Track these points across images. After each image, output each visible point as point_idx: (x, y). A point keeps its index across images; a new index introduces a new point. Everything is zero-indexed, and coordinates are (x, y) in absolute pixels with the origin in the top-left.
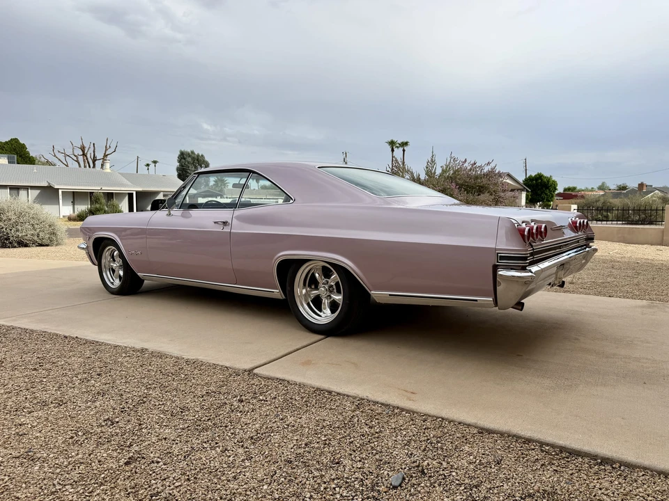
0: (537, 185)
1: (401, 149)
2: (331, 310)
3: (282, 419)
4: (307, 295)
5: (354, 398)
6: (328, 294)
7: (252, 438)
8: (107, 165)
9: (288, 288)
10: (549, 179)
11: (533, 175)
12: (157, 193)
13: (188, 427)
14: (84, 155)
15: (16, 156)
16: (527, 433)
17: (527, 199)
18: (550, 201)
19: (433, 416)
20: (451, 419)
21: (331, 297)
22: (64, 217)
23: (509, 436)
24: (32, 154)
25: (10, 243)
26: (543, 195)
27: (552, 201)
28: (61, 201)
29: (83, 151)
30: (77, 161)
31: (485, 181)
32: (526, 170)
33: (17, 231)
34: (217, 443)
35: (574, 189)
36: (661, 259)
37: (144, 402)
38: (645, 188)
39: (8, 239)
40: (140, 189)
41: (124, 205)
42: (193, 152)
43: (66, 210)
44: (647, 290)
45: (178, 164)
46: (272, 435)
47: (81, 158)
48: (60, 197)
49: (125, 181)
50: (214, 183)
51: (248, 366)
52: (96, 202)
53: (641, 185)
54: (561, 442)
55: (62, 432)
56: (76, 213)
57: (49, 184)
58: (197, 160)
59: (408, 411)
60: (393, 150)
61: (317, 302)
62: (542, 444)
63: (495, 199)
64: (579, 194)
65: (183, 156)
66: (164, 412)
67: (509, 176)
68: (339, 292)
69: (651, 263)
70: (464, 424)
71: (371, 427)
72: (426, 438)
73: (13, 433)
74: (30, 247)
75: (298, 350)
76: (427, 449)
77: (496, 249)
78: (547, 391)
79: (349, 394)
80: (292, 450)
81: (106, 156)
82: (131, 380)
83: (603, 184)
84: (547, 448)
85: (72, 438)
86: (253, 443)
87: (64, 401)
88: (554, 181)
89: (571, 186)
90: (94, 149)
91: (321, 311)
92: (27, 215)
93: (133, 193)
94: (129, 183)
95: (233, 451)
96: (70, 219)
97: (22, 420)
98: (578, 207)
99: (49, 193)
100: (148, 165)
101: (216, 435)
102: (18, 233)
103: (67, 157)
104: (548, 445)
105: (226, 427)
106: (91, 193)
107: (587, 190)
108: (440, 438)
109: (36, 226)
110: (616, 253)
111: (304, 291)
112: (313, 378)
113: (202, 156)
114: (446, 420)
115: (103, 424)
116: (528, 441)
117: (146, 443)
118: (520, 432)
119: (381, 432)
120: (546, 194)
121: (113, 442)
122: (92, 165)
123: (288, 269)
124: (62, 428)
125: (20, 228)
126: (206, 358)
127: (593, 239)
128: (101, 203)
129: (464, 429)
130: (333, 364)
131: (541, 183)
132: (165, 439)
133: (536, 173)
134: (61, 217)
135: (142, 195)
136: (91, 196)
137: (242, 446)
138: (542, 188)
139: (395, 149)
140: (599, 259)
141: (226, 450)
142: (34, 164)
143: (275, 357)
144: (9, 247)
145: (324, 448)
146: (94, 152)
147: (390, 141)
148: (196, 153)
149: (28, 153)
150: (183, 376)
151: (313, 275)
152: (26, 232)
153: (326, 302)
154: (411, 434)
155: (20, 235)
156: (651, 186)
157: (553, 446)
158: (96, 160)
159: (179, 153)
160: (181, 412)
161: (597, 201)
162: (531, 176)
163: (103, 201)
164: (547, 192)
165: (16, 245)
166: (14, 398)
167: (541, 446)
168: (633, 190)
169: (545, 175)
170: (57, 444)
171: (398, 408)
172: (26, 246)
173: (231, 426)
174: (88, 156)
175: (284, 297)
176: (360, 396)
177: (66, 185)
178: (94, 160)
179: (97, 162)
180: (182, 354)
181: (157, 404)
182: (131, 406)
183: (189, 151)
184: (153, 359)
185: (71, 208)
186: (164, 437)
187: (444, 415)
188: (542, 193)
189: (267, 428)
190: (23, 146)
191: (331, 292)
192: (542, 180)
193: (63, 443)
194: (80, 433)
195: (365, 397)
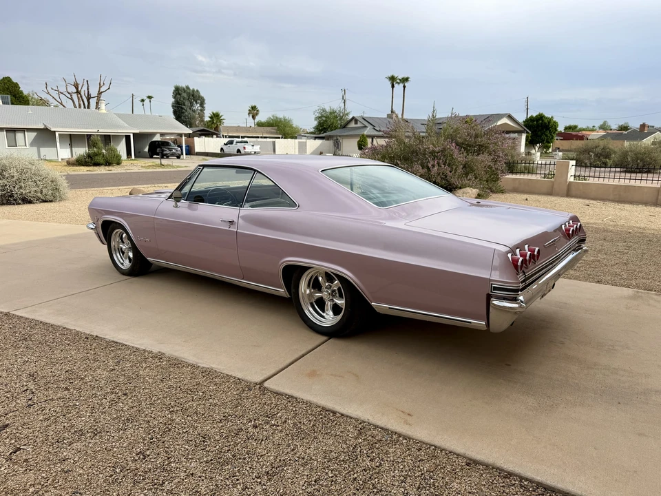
0: (538, 126)
1: (402, 85)
2: (333, 312)
3: (293, 450)
4: (311, 295)
5: (357, 420)
6: (331, 298)
7: (268, 473)
8: (103, 106)
9: (293, 290)
10: (550, 120)
11: (534, 115)
12: (153, 134)
13: (212, 460)
14: (78, 92)
15: (9, 96)
16: (510, 467)
17: (526, 140)
18: (549, 143)
19: (427, 444)
20: (443, 447)
21: (333, 301)
22: (62, 159)
23: (493, 468)
24: (25, 93)
25: (15, 200)
26: (543, 137)
27: (552, 142)
28: (58, 144)
29: (77, 88)
30: (71, 99)
31: (484, 140)
32: (527, 109)
33: (21, 188)
34: (238, 480)
35: (574, 128)
36: (653, 227)
37: (170, 430)
38: (646, 128)
39: (12, 196)
40: (137, 131)
41: (121, 149)
42: (188, 88)
43: (64, 153)
44: (635, 271)
45: (173, 100)
46: (285, 469)
47: (75, 97)
48: (58, 140)
49: (122, 122)
50: (209, 119)
51: (258, 379)
52: (94, 146)
53: (643, 126)
54: (538, 478)
55: (102, 468)
56: (75, 157)
57: (45, 126)
58: (193, 95)
59: (405, 438)
60: (393, 86)
61: (321, 303)
62: (522, 478)
63: (494, 159)
64: (580, 134)
65: (178, 92)
66: (187, 442)
67: (510, 117)
68: (341, 296)
69: (642, 233)
70: (455, 453)
71: (372, 460)
72: (420, 473)
73: (59, 469)
74: (34, 203)
75: (303, 356)
76: (421, 486)
77: (490, 280)
78: (530, 413)
79: (352, 416)
80: (304, 488)
81: (100, 93)
82: (154, 401)
83: (605, 123)
84: (526, 483)
85: (111, 476)
86: (269, 479)
87: (99, 430)
88: (555, 122)
89: (572, 124)
90: (88, 87)
91: (324, 311)
92: (29, 172)
93: (130, 136)
94: (126, 125)
95: (252, 488)
96: (69, 163)
97: (65, 454)
98: (576, 163)
99: (45, 136)
100: (143, 101)
101: (237, 469)
102: (21, 190)
103: (61, 95)
104: (526, 479)
105: (244, 459)
106: (89, 136)
107: (588, 129)
108: (432, 472)
109: (38, 183)
110: (610, 220)
111: (308, 291)
112: (318, 394)
113: (197, 91)
114: (439, 448)
115: (137, 458)
116: (510, 475)
117: (176, 481)
118: (502, 465)
119: (380, 465)
120: (546, 136)
121: (147, 481)
122: (86, 103)
123: (292, 274)
124: (101, 463)
125: (23, 185)
126: (219, 367)
127: (585, 240)
128: (98, 148)
129: (454, 460)
130: (336, 376)
131: (542, 124)
132: (192, 474)
133: (537, 114)
134: (60, 160)
135: (139, 137)
136: (88, 139)
137: (260, 483)
138: (543, 129)
139: (396, 85)
140: (592, 227)
141: (246, 488)
142: (28, 104)
143: (282, 366)
144: (14, 204)
145: (332, 485)
146: (88, 89)
147: (390, 76)
148: (191, 89)
149: (22, 92)
150: (201, 394)
151: (317, 278)
152: (29, 189)
153: (329, 304)
154: (407, 468)
155: (24, 192)
156: (653, 127)
157: (531, 481)
158: (91, 98)
159: (174, 89)
160: (204, 441)
161: (596, 147)
162: (532, 116)
163: (101, 145)
164: (548, 133)
165: (20, 202)
166: (53, 426)
167: (521, 481)
168: (634, 131)
169: (546, 115)
170: (99, 483)
171: (396, 433)
172: (30, 202)
173: (249, 458)
174: (82, 93)
175: (289, 296)
176: (362, 418)
177: (62, 127)
178: (89, 98)
179: (91, 100)
180: (197, 361)
181: (181, 432)
182: (158, 436)
183: (184, 86)
184: (171, 369)
185: (69, 150)
186: (191, 472)
187: (436, 443)
188: (542, 134)
189: (280, 460)
190: (16, 86)
191: (333, 296)
192: (543, 121)
193: (104, 481)
194: (118, 470)
195: (367, 420)
